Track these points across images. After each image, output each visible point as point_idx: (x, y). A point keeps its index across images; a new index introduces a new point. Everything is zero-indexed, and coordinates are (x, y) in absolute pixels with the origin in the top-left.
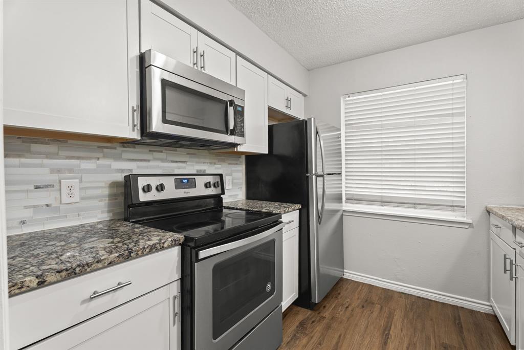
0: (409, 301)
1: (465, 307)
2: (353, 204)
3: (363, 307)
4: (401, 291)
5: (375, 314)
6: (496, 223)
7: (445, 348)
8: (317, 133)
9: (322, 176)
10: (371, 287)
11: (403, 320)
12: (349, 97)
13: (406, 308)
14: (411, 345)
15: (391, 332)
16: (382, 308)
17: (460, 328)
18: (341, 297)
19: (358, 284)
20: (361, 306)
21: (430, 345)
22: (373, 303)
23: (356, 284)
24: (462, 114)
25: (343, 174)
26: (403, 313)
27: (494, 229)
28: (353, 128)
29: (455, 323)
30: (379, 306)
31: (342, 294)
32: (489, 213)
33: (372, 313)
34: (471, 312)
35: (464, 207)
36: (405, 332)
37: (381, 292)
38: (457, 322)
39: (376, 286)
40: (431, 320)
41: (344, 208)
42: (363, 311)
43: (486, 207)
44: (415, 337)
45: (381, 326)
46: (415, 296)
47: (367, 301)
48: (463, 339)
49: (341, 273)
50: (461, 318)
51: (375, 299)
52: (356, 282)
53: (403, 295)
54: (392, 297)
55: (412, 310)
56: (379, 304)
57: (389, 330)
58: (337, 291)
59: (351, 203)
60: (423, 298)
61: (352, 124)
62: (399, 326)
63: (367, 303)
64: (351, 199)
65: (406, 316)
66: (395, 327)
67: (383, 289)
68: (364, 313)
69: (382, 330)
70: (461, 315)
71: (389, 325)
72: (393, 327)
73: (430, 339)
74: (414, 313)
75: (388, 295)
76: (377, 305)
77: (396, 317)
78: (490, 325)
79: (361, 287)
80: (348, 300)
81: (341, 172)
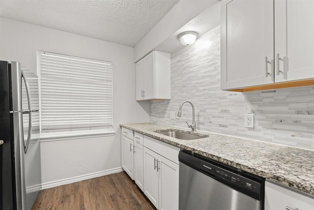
0: (89, 183)
1: (113, 173)
2: (48, 132)
3: (62, 202)
4: (83, 180)
5: (72, 202)
6: (125, 131)
7: (111, 197)
8: (22, 76)
9: (29, 113)
10: (64, 186)
11: (89, 195)
12: (44, 53)
13: (88, 188)
14: (98, 206)
15: (85, 207)
16: (75, 195)
17: (114, 184)
18: (43, 206)
19: (53, 189)
20: (61, 203)
21: (105, 200)
22: (69, 196)
23: (52, 190)
24: (111, 81)
25: (40, 111)
26: (88, 191)
27: (124, 134)
28: (48, 77)
29: (111, 183)
30: (73, 195)
31: (42, 203)
32: (121, 127)
33: (70, 202)
34: (115, 174)
35: (111, 126)
36: (92, 201)
37: (72, 186)
38: (112, 182)
39: (67, 184)
40: (102, 187)
41: (41, 137)
42: (64, 205)
43: (120, 125)
44: (97, 201)
45: (78, 207)
46: (91, 179)
47: (64, 197)
48: (116, 188)
49: (39, 187)
50: (113, 179)
51: (68, 192)
52: (52, 188)
53: (84, 182)
54: (79, 186)
55: (91, 187)
56: (72, 194)
57: (84, 206)
58: (38, 202)
59: (47, 132)
60: (95, 178)
61: (48, 74)
62: (88, 201)
63: (65, 198)
64: (46, 130)
65: (90, 192)
66: (86, 202)
67: (72, 184)
68: (65, 205)
69: (80, 209)
70: (112, 178)
71: (83, 203)
72: (85, 203)
73: (104, 197)
74: (93, 189)
75: (76, 186)
76: (71, 196)
77: (85, 197)
78: (123, 176)
79: (56, 190)
80: (50, 204)
81: (39, 109)
